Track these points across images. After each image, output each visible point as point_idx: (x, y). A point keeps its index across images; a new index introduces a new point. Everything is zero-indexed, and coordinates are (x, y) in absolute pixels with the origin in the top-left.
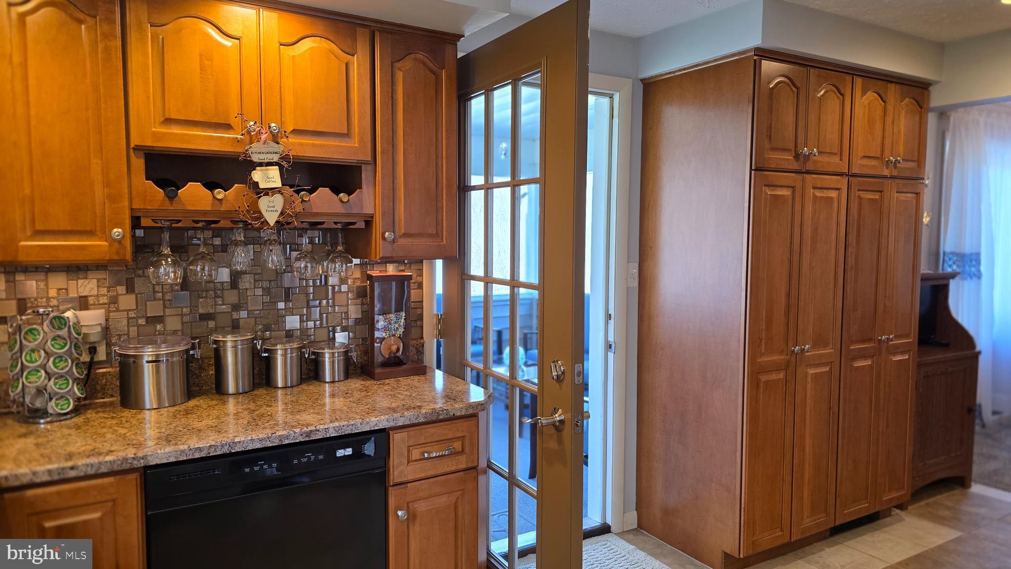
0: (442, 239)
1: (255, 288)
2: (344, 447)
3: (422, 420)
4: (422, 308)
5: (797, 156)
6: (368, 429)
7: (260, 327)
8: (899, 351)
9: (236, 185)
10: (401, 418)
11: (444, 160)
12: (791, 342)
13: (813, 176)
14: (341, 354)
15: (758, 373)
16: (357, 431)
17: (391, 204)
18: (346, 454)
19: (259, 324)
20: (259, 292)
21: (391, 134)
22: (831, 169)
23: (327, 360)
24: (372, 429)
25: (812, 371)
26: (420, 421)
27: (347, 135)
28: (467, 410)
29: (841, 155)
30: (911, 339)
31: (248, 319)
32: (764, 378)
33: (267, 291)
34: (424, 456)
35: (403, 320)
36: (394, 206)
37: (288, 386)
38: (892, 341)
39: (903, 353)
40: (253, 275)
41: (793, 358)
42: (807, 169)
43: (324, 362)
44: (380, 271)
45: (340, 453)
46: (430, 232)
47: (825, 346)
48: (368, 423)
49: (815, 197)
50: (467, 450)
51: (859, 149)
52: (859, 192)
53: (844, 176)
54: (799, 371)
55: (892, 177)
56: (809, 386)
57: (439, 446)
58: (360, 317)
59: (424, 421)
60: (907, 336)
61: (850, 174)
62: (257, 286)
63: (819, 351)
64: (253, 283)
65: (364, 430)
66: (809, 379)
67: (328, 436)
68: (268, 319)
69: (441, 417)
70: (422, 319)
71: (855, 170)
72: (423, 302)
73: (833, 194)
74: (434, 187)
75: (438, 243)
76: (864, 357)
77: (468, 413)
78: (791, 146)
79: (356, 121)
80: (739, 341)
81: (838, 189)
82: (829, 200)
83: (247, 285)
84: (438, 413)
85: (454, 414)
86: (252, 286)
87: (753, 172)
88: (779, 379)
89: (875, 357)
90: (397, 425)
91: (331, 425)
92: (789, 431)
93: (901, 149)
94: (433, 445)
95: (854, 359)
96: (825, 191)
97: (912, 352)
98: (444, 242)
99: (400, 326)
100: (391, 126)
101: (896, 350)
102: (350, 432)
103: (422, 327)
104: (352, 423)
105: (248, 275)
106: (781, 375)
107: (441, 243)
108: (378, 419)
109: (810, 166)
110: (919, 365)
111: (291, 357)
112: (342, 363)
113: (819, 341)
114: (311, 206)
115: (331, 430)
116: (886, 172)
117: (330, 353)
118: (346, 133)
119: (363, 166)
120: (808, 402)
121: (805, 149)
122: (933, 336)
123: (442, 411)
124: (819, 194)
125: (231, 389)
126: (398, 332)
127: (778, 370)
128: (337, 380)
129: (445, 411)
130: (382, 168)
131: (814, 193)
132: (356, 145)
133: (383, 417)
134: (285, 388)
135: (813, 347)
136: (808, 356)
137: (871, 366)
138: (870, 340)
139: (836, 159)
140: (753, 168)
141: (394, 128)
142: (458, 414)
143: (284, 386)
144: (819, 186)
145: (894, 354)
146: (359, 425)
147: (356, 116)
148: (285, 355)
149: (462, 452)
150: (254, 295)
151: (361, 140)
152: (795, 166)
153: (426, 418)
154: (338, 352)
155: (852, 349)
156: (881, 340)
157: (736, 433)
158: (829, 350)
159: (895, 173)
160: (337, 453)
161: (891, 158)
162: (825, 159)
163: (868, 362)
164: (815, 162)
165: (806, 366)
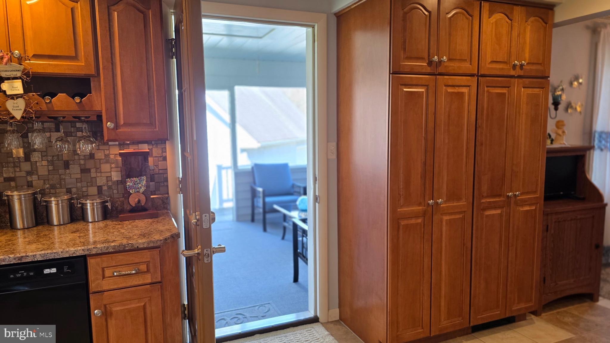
0: (156, 127)
1: (42, 160)
2: (50, 267)
3: (111, 250)
4: (167, 173)
5: (430, 63)
6: (68, 256)
7: (48, 186)
8: (526, 203)
10: (94, 249)
11: (154, 72)
12: (427, 198)
13: (446, 77)
14: (99, 204)
15: (399, 219)
16: (59, 257)
17: (113, 104)
18: (52, 272)
19: (47, 184)
20: (45, 163)
21: (110, 55)
22: (461, 72)
23: (89, 207)
24: (71, 256)
25: (446, 218)
26: (110, 251)
27: (75, 58)
28: (148, 244)
29: (471, 61)
30: (538, 195)
31: (39, 181)
32: (403, 223)
33: (51, 163)
34: (114, 274)
35: (144, 182)
36: (115, 105)
37: (61, 224)
38: (518, 196)
39: (530, 205)
40: (40, 153)
41: (430, 209)
42: (439, 72)
43: (87, 209)
45: (47, 271)
46: (145, 121)
47: (459, 199)
48: (67, 252)
49: (446, 91)
50: (151, 270)
51: (488, 55)
52: (489, 88)
53: (476, 76)
54: (435, 217)
55: (519, 77)
56: (444, 229)
57: (128, 268)
58: (120, 179)
59: (113, 251)
60: (535, 192)
61: (479, 75)
62: (43, 159)
63: (453, 203)
64: (40, 158)
65: (64, 257)
66: (444, 223)
67: (36, 260)
68: (53, 181)
69: (127, 249)
70: (167, 181)
71: (482, 72)
72: (167, 169)
73: (465, 90)
74: (146, 91)
75: (152, 130)
76: (495, 208)
77: (150, 246)
78: (426, 56)
79: (82, 48)
80: (385, 196)
81: (469, 86)
82: (462, 94)
83: (37, 159)
84: (124, 246)
85: (138, 247)
86: (40, 160)
87: (391, 75)
88: (417, 224)
89: (504, 208)
90: (91, 253)
91: (39, 253)
92: (427, 260)
93: (527, 55)
94: (123, 267)
95: (484, 209)
96: (457, 88)
97: (538, 205)
98: (157, 129)
99: (142, 185)
100: (109, 50)
101: (524, 203)
102: (53, 258)
103: (167, 186)
104: (55, 252)
105: (37, 153)
106: (420, 221)
107: (155, 130)
108: (75, 249)
109: (441, 70)
110: (546, 214)
111: (62, 206)
112: (100, 210)
113: (452, 196)
114: (52, 105)
115: (38, 256)
116: (512, 73)
117: (90, 203)
118: (74, 55)
119: (91, 79)
120: (444, 239)
121: (436, 57)
122: (573, 193)
123: (128, 244)
124: (450, 90)
126: (141, 190)
127: (417, 217)
128: (97, 221)
129: (130, 245)
130: (104, 79)
131: (446, 90)
132: (83, 64)
133: (79, 248)
134: (60, 225)
135: (445, 202)
136: (443, 207)
137: (501, 215)
138: (499, 196)
139: (467, 65)
140: (391, 72)
141: (113, 51)
142: (142, 246)
143: (58, 224)
144: (451, 84)
145: (522, 206)
146: (60, 253)
147: (82, 44)
148: (57, 204)
149: (148, 271)
150: (42, 166)
151: (86, 60)
152: (429, 70)
153: (115, 249)
154: (96, 203)
155: (483, 202)
157: (384, 260)
158: (462, 202)
159: (521, 73)
160: (45, 271)
161: (516, 62)
162: (451, 64)
163: (498, 211)
164: (446, 66)
165: (441, 214)
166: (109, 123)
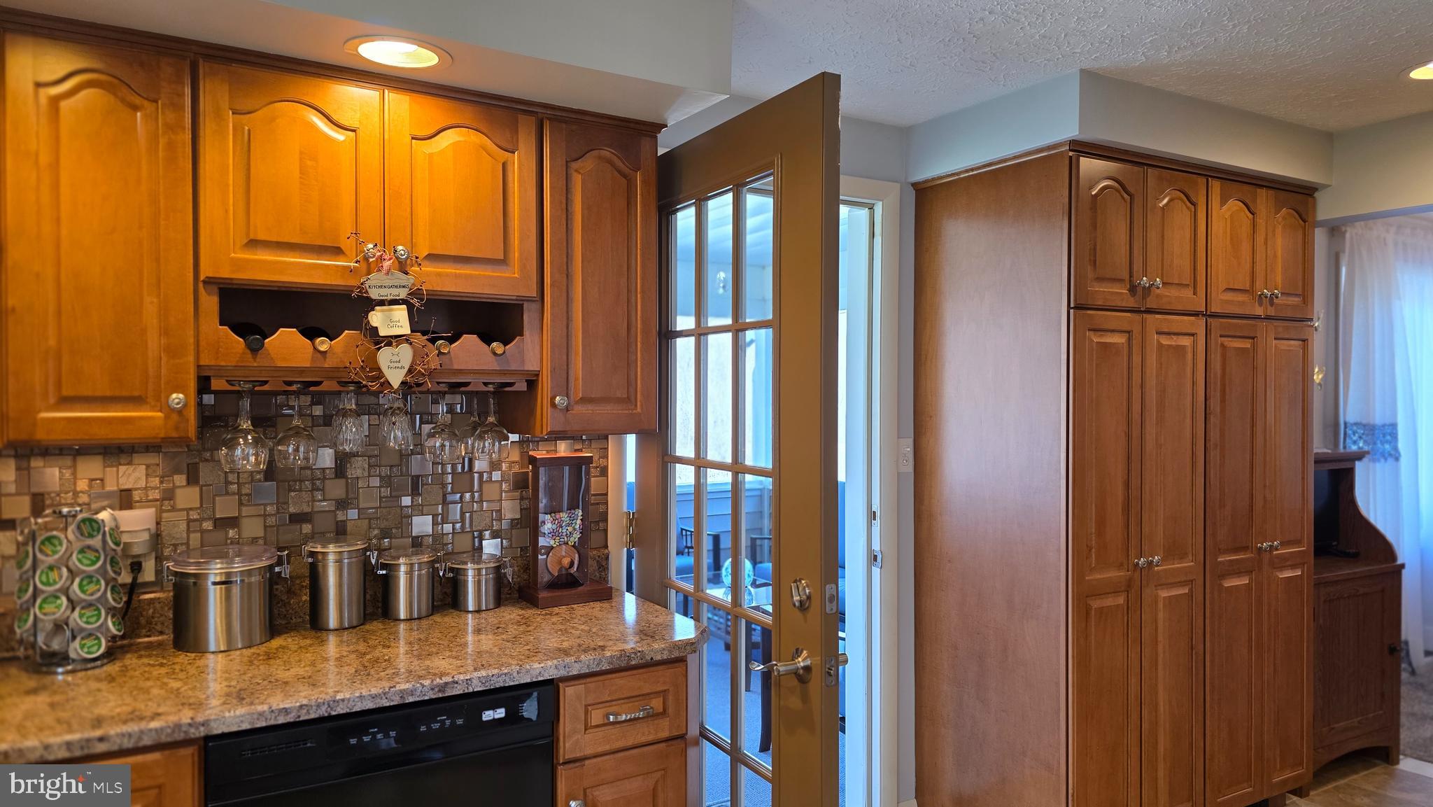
0: (636, 406)
1: (369, 476)
2: (494, 707)
3: (605, 667)
4: (606, 503)
5: (1133, 289)
6: (529, 681)
7: (376, 532)
8: (1288, 563)
9: (346, 331)
10: (576, 664)
11: (639, 296)
12: (1133, 552)
13: (1158, 316)
14: (491, 571)
15: (1087, 597)
16: (512, 684)
17: (565, 357)
18: (497, 716)
19: (374, 529)
20: (375, 482)
21: (565, 260)
22: (1180, 307)
23: (470, 579)
24: (534, 680)
25: (1164, 594)
26: (603, 668)
27: (503, 261)
28: (670, 652)
29: (1195, 288)
30: (1304, 547)
31: (359, 521)
32: (1096, 604)
33: (386, 481)
34: (609, 719)
35: (579, 522)
36: (568, 359)
37: (414, 617)
38: (1277, 549)
39: (1293, 567)
40: (367, 458)
41: (1137, 574)
42: (1148, 307)
43: (466, 582)
44: (548, 452)
45: (488, 715)
46: (619, 395)
47: (1182, 557)
48: (528, 671)
49: (1160, 345)
50: (671, 710)
51: (1221, 276)
52: (1223, 339)
53: (1200, 316)
54: (1147, 592)
55: (1268, 318)
56: (1161, 615)
57: (630, 705)
58: (518, 516)
59: (608, 668)
60: (1297, 542)
61: (1208, 313)
62: (372, 473)
63: (1174, 564)
64: (367, 469)
65: (522, 682)
66: (1161, 605)
67: (471, 690)
68: (387, 520)
69: (633, 663)
70: (606, 520)
71: (1215, 308)
72: (606, 494)
73: (1186, 341)
74: (624, 332)
75: (631, 411)
76: (1238, 574)
77: (673, 656)
78: (1126, 276)
79: (516, 243)
80: (1059, 550)
81: (1193, 335)
82: (1180, 349)
83: (359, 473)
84: (628, 656)
85: (652, 659)
86: (366, 474)
87: (1072, 311)
88: (1118, 606)
89: (1254, 573)
90: (571, 674)
91: (476, 674)
92: (1134, 681)
93: (1279, 279)
94: (622, 704)
95: (1223, 576)
96: (1175, 338)
97: (1306, 566)
98: (639, 410)
99: (575, 529)
100: (565, 249)
101: (1284, 562)
102: (502, 685)
103: (606, 531)
104: (506, 671)
105: (360, 458)
106: (1121, 600)
107: (634, 411)
108: (542, 665)
109: (1151, 303)
110: (1318, 585)
111: (419, 576)
112: (491, 583)
113: (1174, 551)
114: (451, 359)
115: (475, 682)
116: (1259, 311)
117: (474, 569)
118: (502, 258)
119: (526, 305)
120: (1160, 638)
121: (1144, 278)
122: (1335, 543)
123: (635, 654)
124: (1165, 341)
125: (333, 622)
126: (572, 539)
127: (1116, 592)
128: (484, 609)
129: (639, 654)
130: (552, 306)
131: (1158, 341)
132: (516, 275)
133: (549, 663)
134: (410, 620)
135: (1164, 560)
136: (1158, 572)
137: (1248, 586)
138: (1244, 549)
139: (1188, 293)
140: (1072, 305)
141: (569, 251)
142: (658, 657)
143: (408, 617)
144: (1166, 330)
145: (1282, 568)
146: (515, 674)
147: (516, 235)
148: (410, 573)
149: (664, 713)
150: (368, 487)
151: (523, 267)
152: (1131, 302)
153: (612, 664)
154: (486, 568)
155: (1220, 562)
156: (1261, 548)
157: (1057, 684)
158: (1186, 563)
159: (1271, 312)
160: (484, 716)
161: (1265, 291)
162: (1173, 292)
163: (1244, 581)
164: (1158, 296)
165: (1156, 586)
166: (558, 397)
